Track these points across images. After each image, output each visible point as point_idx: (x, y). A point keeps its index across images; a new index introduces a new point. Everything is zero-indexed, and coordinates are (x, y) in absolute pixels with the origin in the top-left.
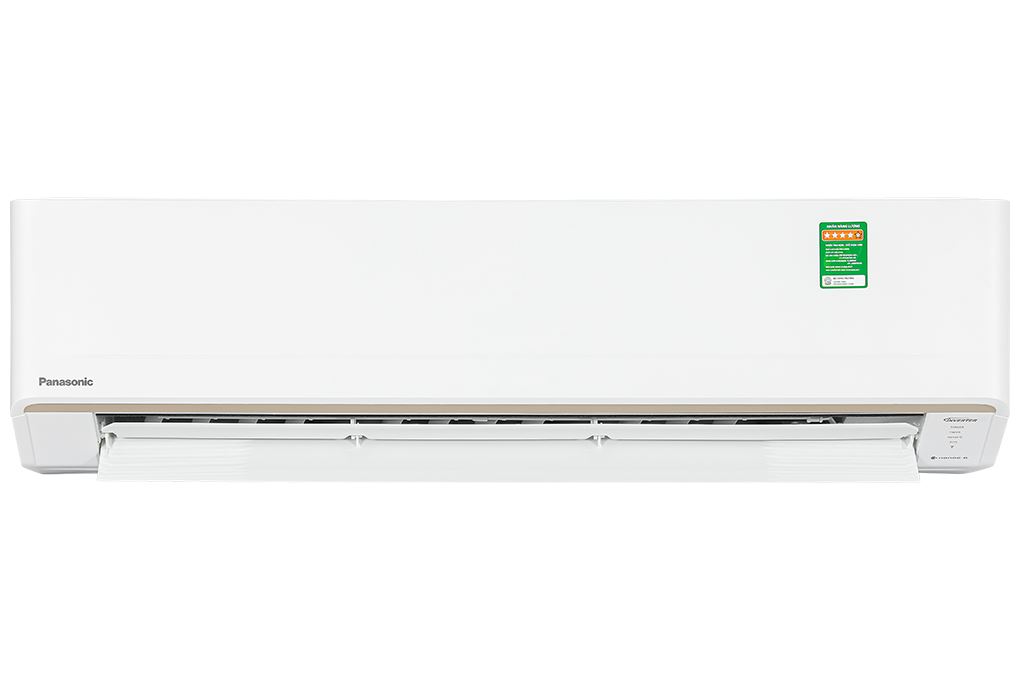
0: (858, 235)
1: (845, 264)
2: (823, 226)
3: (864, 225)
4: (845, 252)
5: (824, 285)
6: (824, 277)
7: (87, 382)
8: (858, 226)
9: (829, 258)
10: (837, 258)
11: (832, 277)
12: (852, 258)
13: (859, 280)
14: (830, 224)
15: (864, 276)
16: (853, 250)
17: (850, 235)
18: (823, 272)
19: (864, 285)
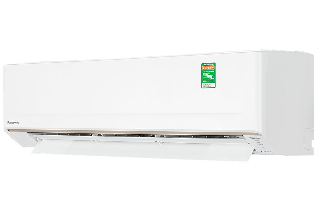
0: (213, 68)
1: (209, 79)
2: (202, 64)
3: (215, 64)
4: (209, 74)
5: (202, 87)
6: (203, 84)
7: (17, 123)
8: (213, 64)
9: (204, 77)
10: (207, 77)
11: (205, 84)
12: (211, 77)
13: (213, 85)
14: (205, 64)
15: (214, 83)
16: (211, 74)
17: (211, 68)
18: (202, 82)
19: (214, 87)
